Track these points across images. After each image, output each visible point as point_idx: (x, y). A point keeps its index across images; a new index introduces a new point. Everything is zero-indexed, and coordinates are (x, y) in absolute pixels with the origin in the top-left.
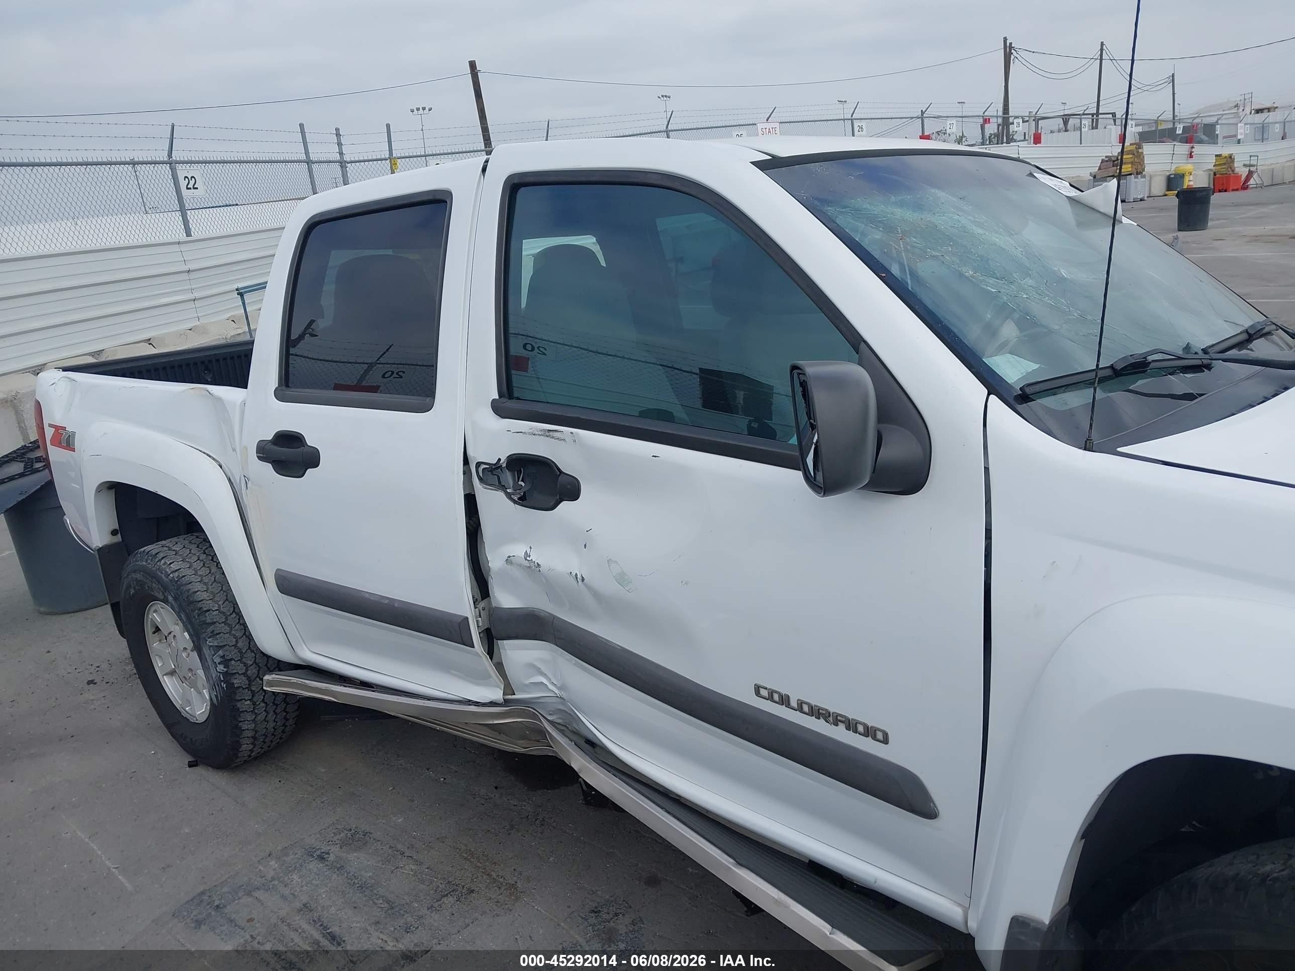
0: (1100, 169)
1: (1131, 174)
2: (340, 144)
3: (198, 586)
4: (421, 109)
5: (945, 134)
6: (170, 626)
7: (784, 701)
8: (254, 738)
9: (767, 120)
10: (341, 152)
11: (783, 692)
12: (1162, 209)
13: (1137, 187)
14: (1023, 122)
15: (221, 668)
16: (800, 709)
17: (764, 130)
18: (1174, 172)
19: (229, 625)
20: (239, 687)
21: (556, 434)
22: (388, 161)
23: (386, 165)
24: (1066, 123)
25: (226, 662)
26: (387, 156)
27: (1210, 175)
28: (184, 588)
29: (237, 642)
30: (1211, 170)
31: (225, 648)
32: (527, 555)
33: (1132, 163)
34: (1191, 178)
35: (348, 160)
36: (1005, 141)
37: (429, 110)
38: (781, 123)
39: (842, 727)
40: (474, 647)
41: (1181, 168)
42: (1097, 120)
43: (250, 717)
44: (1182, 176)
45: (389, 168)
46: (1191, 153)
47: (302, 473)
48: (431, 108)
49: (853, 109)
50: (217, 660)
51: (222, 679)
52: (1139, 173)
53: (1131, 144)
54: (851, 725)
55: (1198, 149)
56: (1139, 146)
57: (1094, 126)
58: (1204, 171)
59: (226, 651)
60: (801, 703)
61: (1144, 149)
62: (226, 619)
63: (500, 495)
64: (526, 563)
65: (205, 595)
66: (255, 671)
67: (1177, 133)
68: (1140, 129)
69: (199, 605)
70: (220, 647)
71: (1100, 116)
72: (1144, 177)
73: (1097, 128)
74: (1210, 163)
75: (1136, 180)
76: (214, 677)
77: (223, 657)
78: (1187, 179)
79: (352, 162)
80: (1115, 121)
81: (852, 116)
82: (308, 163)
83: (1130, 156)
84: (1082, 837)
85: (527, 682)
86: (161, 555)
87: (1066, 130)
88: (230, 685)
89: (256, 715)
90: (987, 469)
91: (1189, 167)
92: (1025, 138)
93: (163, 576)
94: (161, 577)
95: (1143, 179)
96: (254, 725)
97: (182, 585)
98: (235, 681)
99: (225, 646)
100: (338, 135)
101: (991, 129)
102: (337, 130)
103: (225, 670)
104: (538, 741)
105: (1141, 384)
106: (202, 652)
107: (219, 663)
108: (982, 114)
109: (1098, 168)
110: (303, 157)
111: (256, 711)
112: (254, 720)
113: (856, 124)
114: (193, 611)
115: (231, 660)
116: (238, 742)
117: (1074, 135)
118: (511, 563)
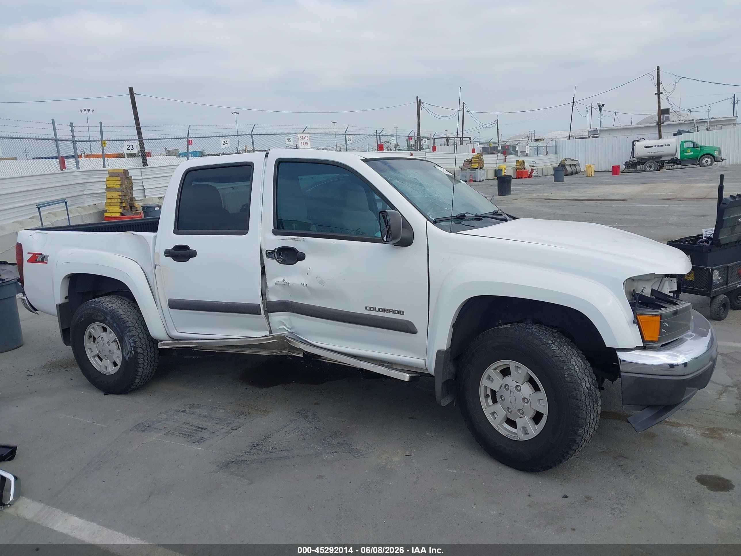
0: (464, 165)
1: (477, 168)
2: (73, 131)
3: (122, 313)
4: (87, 110)
5: (388, 143)
6: (100, 333)
7: (374, 309)
8: (141, 376)
9: (303, 132)
10: (73, 135)
11: (374, 307)
12: (492, 185)
13: (480, 175)
14: (428, 139)
15: (132, 345)
16: (379, 311)
17: (302, 137)
18: (497, 168)
19: (136, 328)
20: (139, 353)
21: (297, 239)
22: (100, 142)
23: (99, 144)
24: (448, 141)
25: (135, 342)
26: (100, 139)
27: (514, 170)
28: (116, 313)
29: (139, 335)
30: (514, 168)
31: (134, 337)
32: (283, 281)
33: (478, 163)
34: (505, 171)
35: (77, 140)
36: (419, 148)
37: (92, 111)
38: (310, 134)
39: (391, 313)
40: (261, 315)
41: (501, 166)
42: (462, 141)
43: (142, 366)
44: (502, 170)
45: (101, 146)
46: (505, 159)
47: (188, 259)
48: (94, 110)
49: (346, 130)
50: (131, 341)
51: (133, 349)
52: (482, 168)
53: (477, 154)
54: (394, 312)
55: (509, 157)
56: (481, 155)
57: (461, 144)
58: (511, 168)
59: (135, 338)
60: (379, 309)
61: (484, 156)
62: (134, 325)
63: (275, 261)
64: (284, 283)
65: (125, 316)
66: (145, 347)
67: (499, 149)
68: (482, 146)
69: (123, 320)
70: (132, 336)
71: (464, 139)
72: (484, 170)
73: (462, 145)
74: (514, 164)
75: (480, 171)
76: (129, 349)
77: (134, 340)
78: (503, 171)
79: (79, 141)
80: (471, 142)
81: (345, 133)
82: (56, 140)
83: (477, 159)
84: (453, 327)
85: (278, 328)
86: (102, 302)
87: (448, 145)
88: (136, 352)
89: (144, 365)
90: (427, 239)
91: (504, 166)
92: (428, 148)
93: (105, 310)
94: (104, 310)
95: (483, 171)
96: (142, 370)
97: (115, 312)
98: (138, 350)
99: (134, 336)
100: (72, 126)
101: (412, 142)
102: (71, 123)
103: (134, 345)
104: (281, 349)
105: (464, 222)
106: (124, 339)
107: (132, 343)
108: (408, 135)
109: (463, 165)
110: (54, 137)
111: (144, 364)
112: (143, 368)
113: (348, 137)
114: (120, 322)
115: (137, 341)
116: (136, 377)
117: (451, 147)
118: (277, 284)
